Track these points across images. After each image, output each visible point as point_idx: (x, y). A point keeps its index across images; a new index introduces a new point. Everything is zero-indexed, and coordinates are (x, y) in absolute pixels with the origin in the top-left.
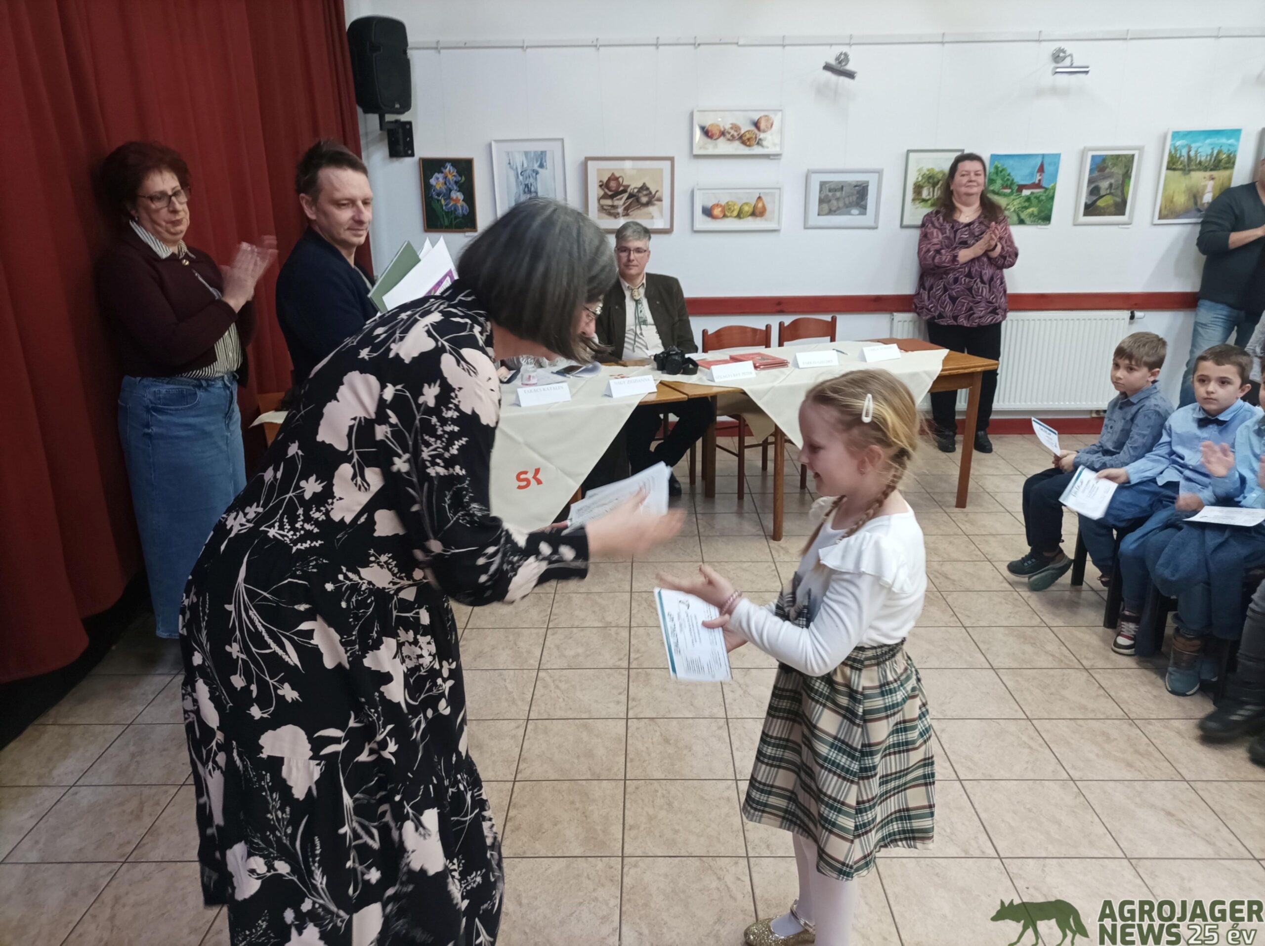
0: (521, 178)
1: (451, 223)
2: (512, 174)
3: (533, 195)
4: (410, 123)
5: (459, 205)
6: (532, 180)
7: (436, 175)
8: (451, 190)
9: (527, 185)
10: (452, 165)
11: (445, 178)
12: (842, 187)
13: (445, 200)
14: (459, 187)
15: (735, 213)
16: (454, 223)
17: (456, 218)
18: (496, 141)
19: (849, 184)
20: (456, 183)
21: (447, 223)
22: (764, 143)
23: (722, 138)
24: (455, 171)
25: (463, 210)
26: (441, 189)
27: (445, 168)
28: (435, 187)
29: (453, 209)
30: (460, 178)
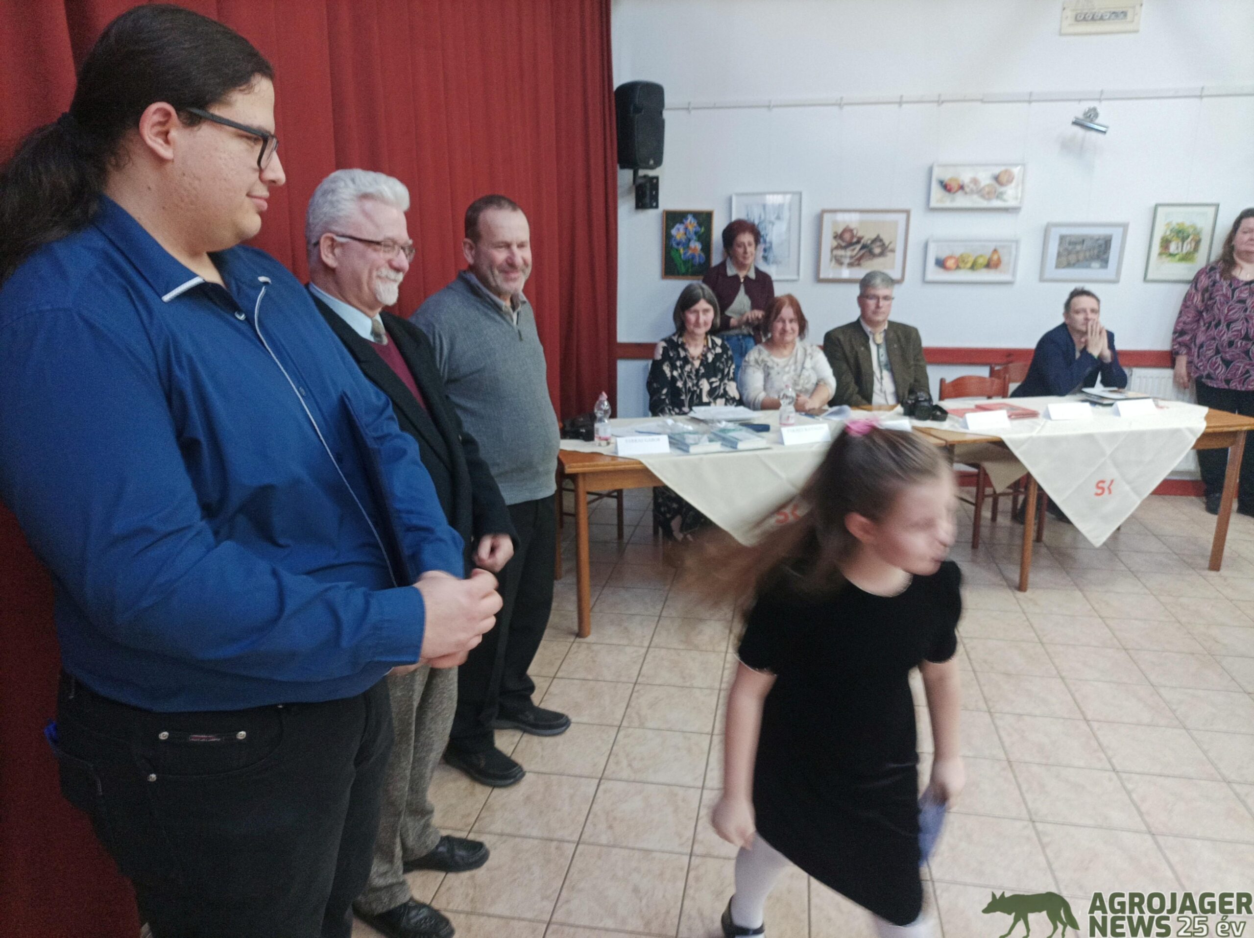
1: (687, 270)
4: (657, 178)
5: (696, 254)
7: (678, 226)
8: (689, 240)
10: (693, 217)
11: (686, 229)
12: (1083, 241)
13: (684, 249)
14: (698, 237)
15: (969, 265)
16: (690, 270)
17: (693, 266)
18: (736, 194)
19: (1092, 238)
20: (696, 233)
21: (683, 270)
22: (1005, 197)
23: (960, 192)
24: (696, 223)
25: (699, 259)
26: (681, 239)
27: (687, 219)
28: (675, 237)
29: (690, 257)
30: (700, 229)
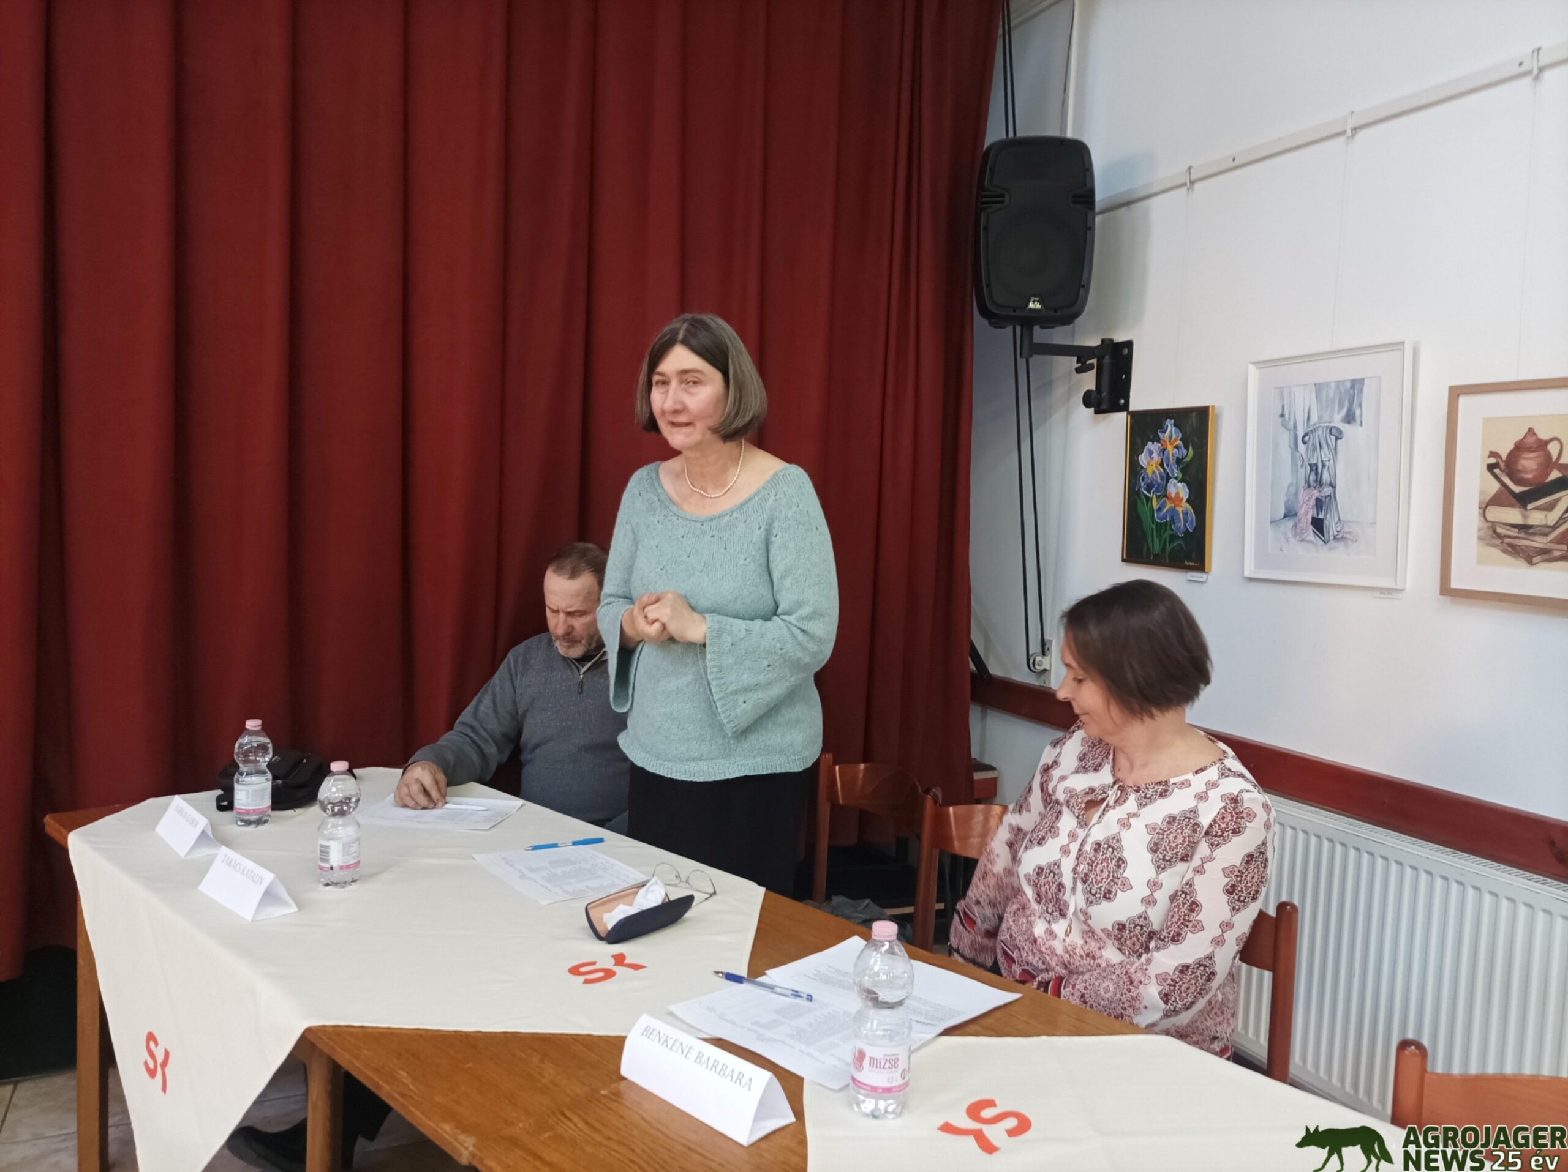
0: (1302, 447)
1: (1163, 549)
2: (1285, 439)
3: (1327, 490)
4: (1129, 344)
5: (1180, 510)
6: (1325, 454)
7: (1150, 445)
8: (1168, 478)
9: (1314, 468)
10: (1175, 425)
11: (1163, 451)
13: (1158, 497)
14: (1182, 471)
16: (1168, 549)
17: (1173, 537)
18: (1260, 364)
20: (1179, 461)
21: (1157, 548)
24: (1180, 436)
25: (1186, 521)
26: (1154, 472)
27: (1165, 432)
28: (1146, 469)
29: (1168, 519)
30: (1185, 452)
